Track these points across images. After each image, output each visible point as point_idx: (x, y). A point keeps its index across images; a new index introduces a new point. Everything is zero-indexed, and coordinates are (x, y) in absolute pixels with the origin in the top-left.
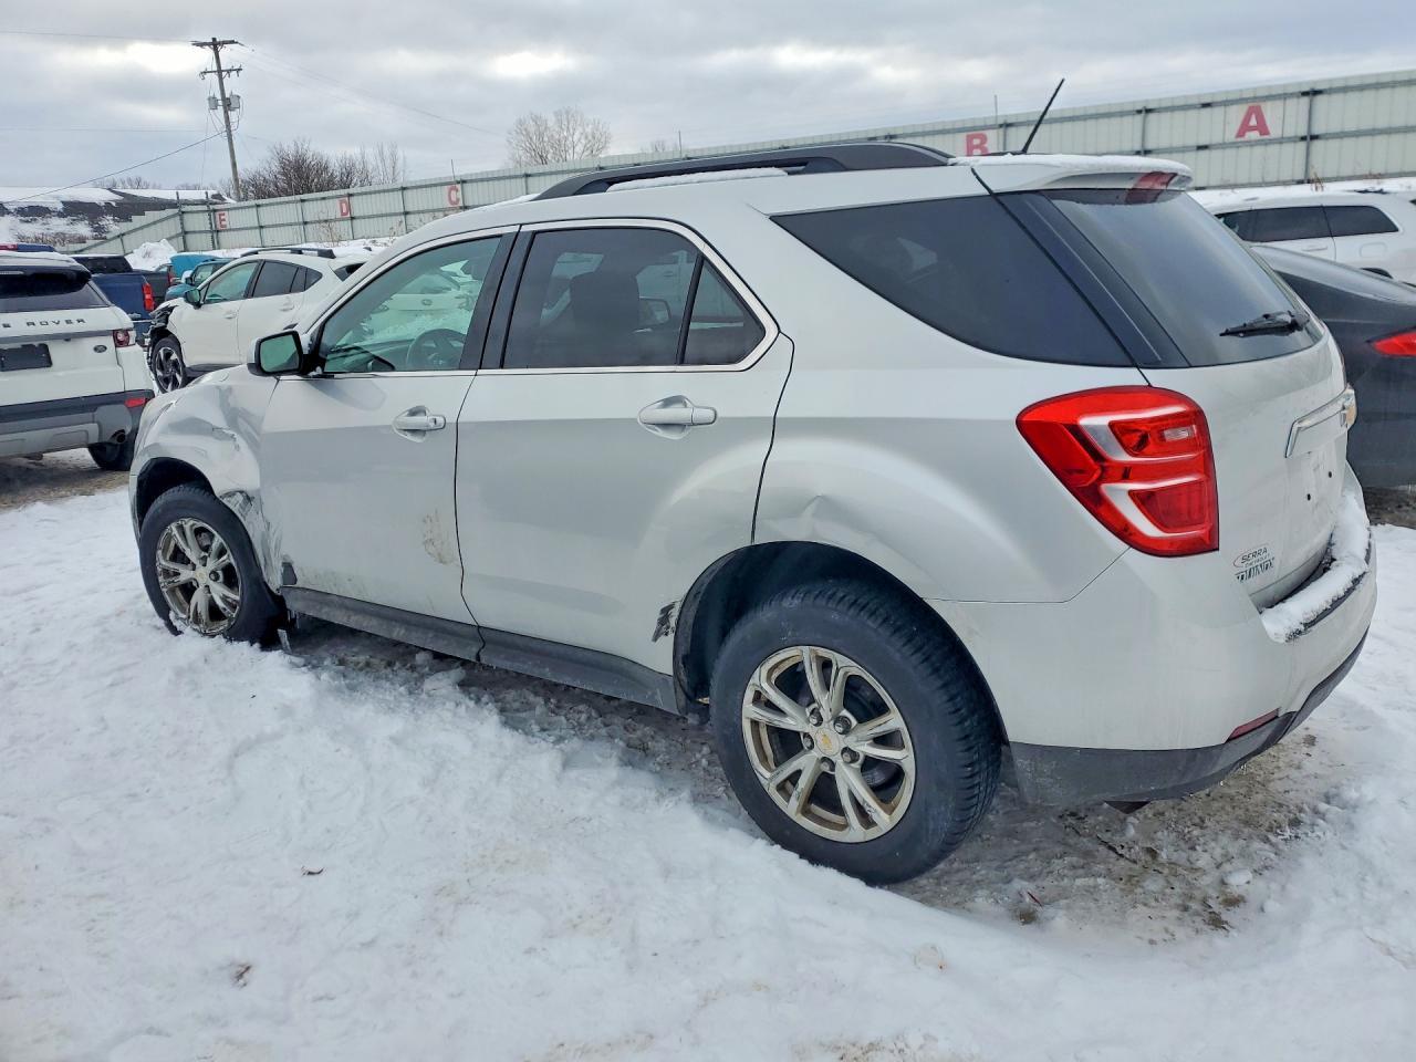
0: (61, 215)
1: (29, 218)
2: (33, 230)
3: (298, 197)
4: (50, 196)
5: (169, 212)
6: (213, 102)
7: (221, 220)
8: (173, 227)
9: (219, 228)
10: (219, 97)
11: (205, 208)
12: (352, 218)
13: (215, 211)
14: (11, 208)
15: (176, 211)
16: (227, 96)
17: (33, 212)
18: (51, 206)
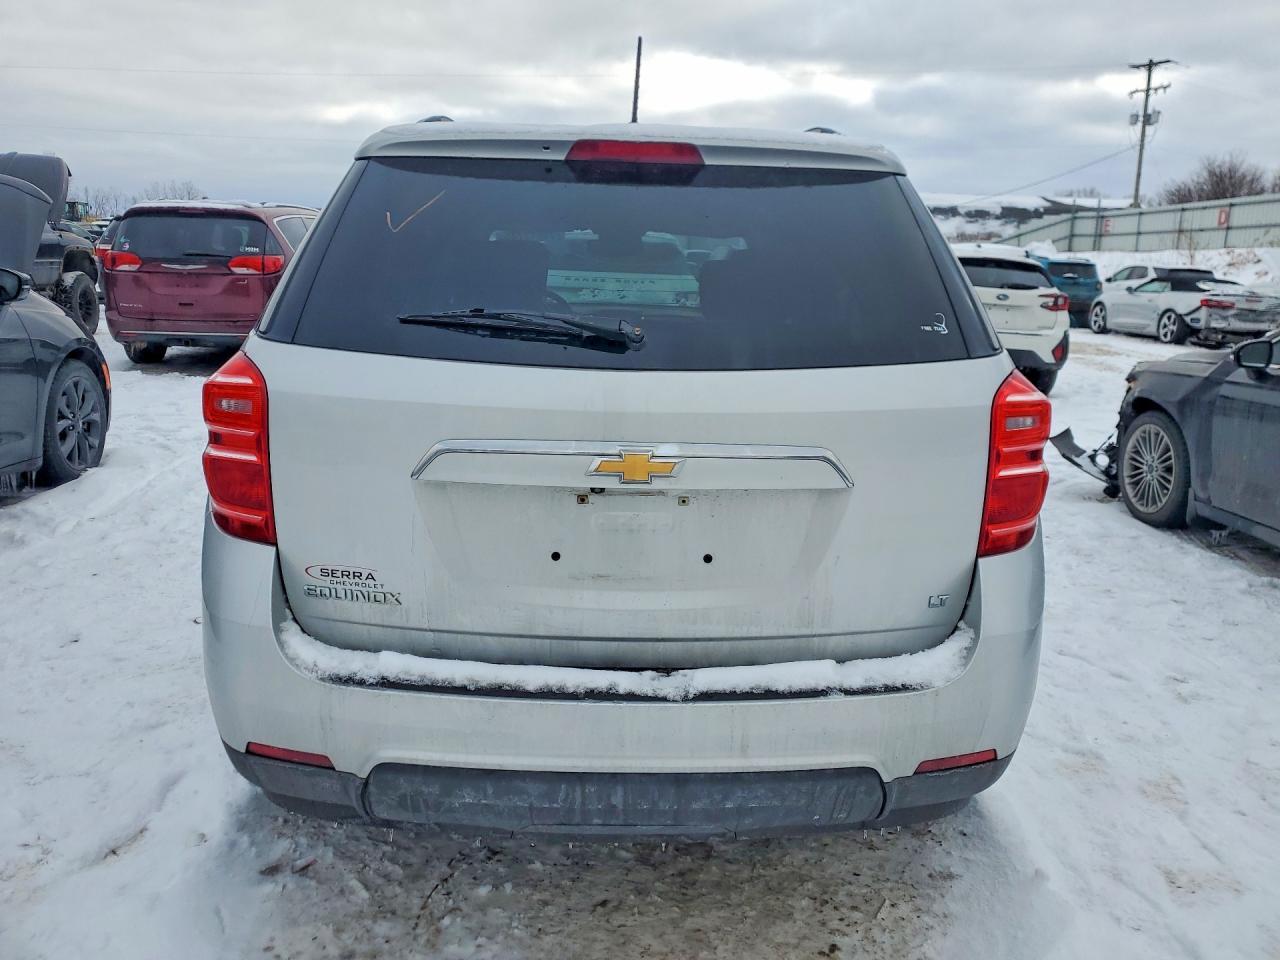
0: (997, 218)
1: (972, 220)
2: (972, 228)
3: (1180, 206)
4: (993, 204)
5: (1065, 216)
6: (1134, 119)
7: (1107, 225)
8: (1063, 230)
9: (1103, 232)
10: (1141, 113)
11: (1094, 214)
12: (1228, 228)
13: (1103, 217)
14: (962, 211)
15: (1069, 216)
16: (1150, 111)
17: (980, 215)
18: (992, 211)
